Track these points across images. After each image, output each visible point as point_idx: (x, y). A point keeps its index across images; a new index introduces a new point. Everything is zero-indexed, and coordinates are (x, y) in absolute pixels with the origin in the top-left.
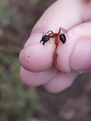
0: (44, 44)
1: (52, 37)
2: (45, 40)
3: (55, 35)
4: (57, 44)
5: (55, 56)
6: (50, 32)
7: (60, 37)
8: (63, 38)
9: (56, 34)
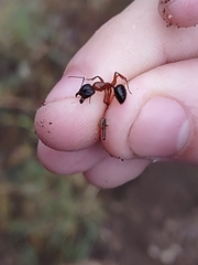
0: (81, 102)
1: (100, 90)
2: (85, 93)
3: (106, 87)
4: (107, 103)
5: (103, 126)
6: (98, 80)
7: (115, 89)
8: (121, 94)
9: (108, 84)
